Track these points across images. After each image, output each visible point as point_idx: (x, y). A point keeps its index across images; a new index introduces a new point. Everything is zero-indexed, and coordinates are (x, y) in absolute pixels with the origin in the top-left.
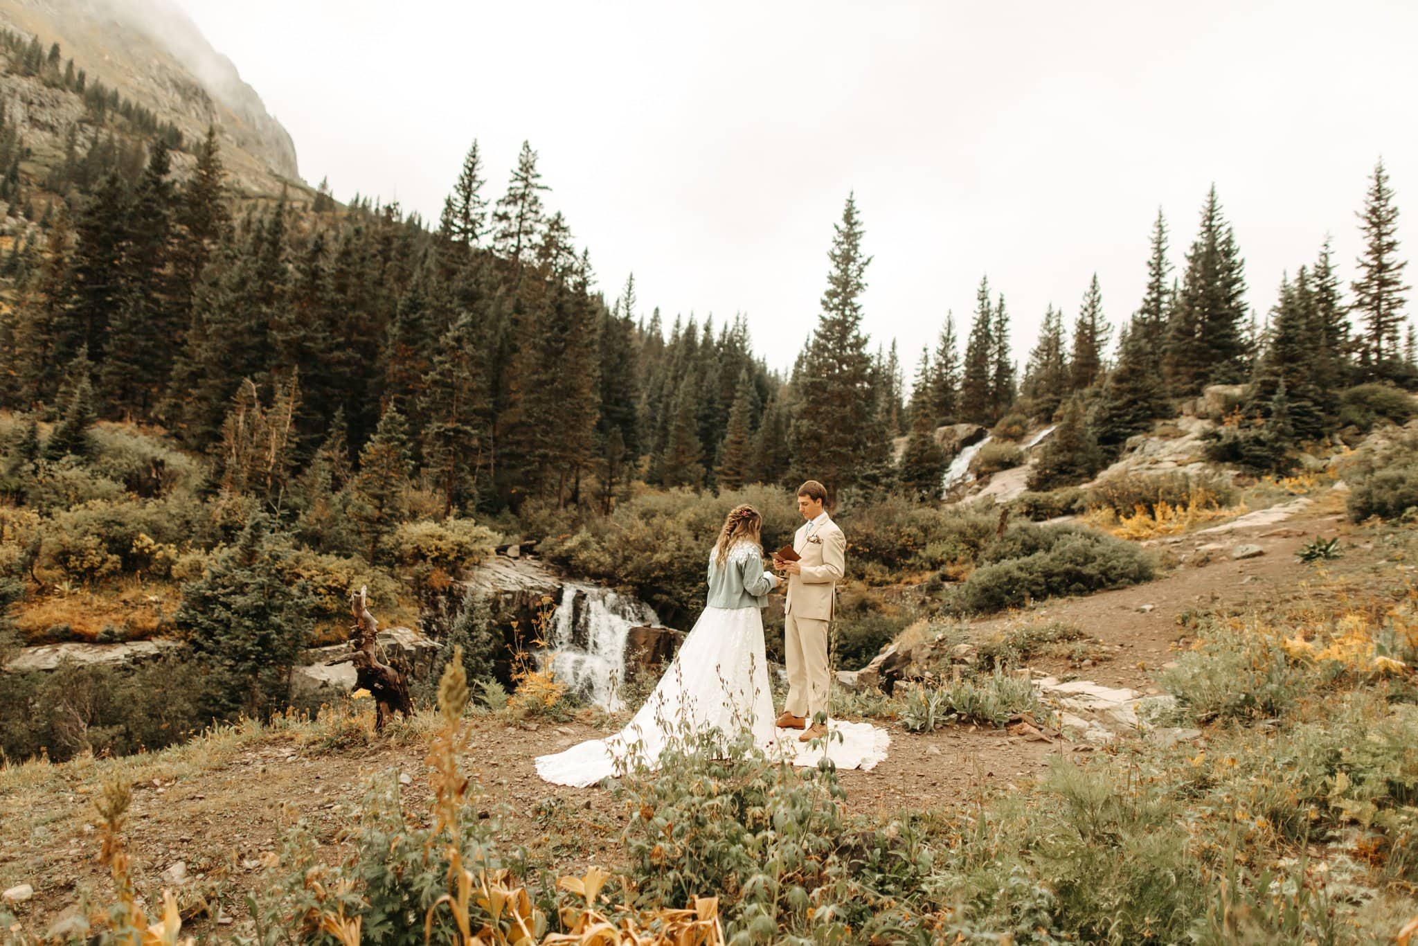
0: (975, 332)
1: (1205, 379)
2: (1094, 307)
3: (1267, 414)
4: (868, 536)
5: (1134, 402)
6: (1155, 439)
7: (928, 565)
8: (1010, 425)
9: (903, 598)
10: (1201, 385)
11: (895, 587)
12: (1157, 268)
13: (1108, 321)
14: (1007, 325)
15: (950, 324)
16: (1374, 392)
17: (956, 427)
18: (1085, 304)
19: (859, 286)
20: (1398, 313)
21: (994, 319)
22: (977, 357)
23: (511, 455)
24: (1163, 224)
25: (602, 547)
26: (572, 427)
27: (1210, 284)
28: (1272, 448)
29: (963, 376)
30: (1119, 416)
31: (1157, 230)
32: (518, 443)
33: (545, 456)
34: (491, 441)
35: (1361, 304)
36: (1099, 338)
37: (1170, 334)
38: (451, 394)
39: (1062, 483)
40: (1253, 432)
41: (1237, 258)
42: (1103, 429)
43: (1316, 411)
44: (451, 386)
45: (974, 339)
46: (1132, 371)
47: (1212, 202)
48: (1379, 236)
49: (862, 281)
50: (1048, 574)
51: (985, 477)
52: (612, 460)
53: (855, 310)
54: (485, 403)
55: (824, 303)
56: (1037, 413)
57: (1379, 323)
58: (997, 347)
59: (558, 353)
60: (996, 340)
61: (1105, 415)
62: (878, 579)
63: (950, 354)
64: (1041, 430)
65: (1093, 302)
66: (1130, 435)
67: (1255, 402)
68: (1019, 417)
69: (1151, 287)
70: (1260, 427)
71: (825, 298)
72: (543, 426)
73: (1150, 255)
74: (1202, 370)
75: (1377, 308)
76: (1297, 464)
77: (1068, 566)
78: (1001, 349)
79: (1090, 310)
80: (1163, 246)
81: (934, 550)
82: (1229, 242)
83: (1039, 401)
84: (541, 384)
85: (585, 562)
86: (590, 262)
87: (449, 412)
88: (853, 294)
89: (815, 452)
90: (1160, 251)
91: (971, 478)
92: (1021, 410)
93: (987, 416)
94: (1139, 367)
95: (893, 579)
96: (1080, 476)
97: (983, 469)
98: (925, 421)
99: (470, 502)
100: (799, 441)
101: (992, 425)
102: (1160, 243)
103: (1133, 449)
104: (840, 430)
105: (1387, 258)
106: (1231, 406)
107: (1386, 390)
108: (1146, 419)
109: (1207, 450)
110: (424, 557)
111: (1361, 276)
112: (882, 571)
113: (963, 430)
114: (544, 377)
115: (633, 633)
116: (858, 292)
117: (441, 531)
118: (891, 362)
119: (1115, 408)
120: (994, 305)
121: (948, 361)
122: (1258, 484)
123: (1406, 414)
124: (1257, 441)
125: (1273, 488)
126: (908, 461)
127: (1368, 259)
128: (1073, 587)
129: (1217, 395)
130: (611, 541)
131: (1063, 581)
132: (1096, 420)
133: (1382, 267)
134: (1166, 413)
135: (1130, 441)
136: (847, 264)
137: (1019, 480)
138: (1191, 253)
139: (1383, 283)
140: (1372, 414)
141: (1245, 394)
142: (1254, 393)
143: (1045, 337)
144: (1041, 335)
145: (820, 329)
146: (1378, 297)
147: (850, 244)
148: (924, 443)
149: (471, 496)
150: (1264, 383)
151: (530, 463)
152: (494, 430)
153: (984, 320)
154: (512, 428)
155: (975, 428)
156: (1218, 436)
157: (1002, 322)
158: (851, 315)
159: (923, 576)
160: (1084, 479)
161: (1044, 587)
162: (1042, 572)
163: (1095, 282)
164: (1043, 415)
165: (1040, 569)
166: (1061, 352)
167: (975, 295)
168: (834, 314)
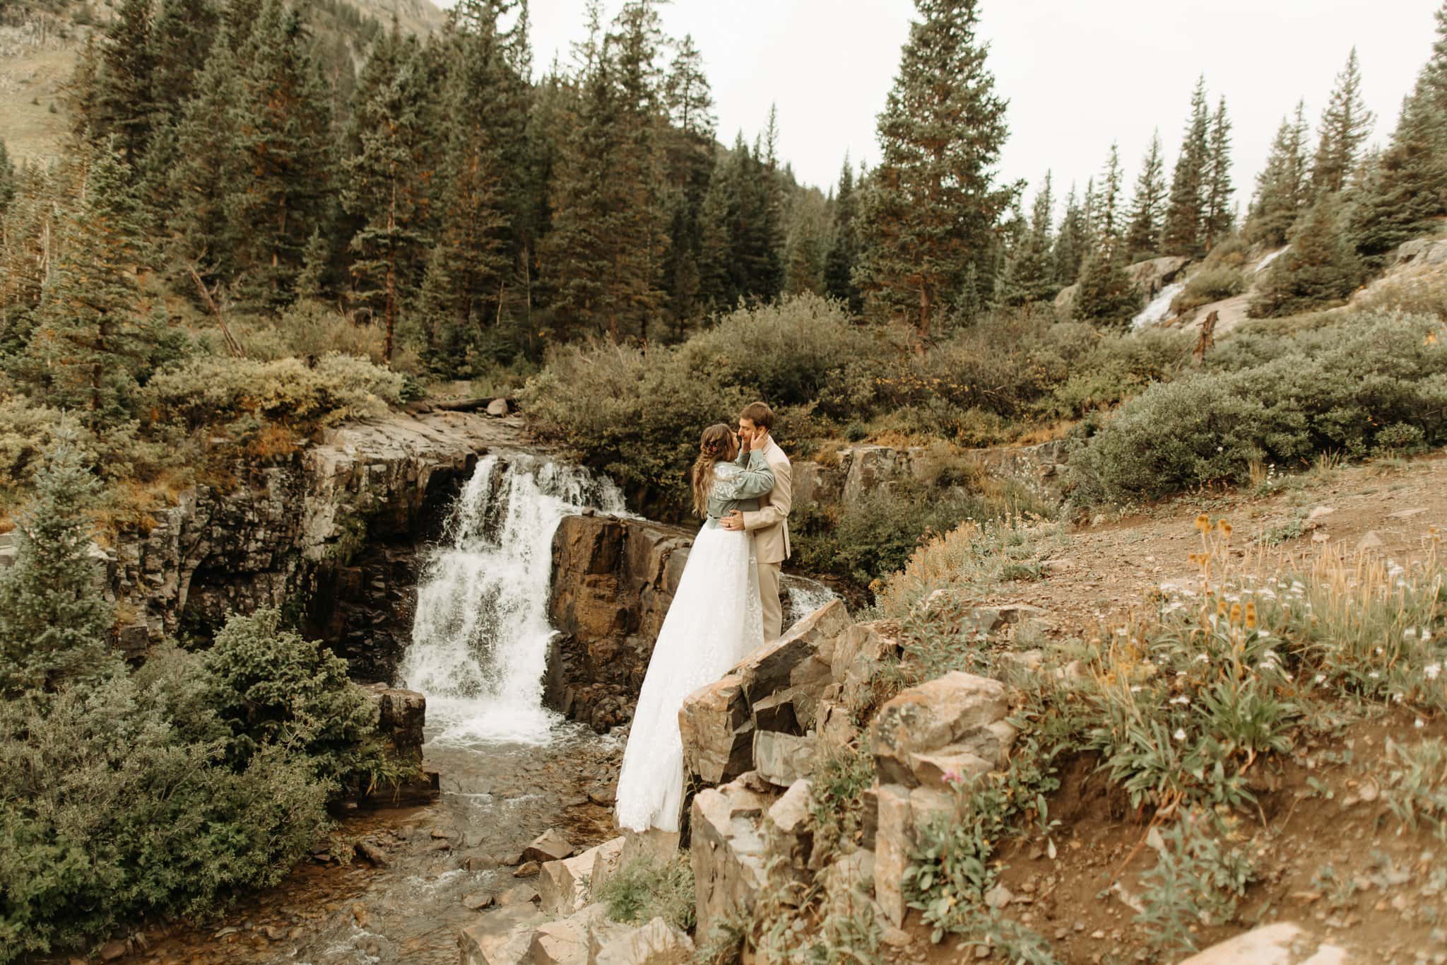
0: (1186, 146)
2: (1350, 92)
4: (972, 367)
5: (1414, 194)
6: (1444, 241)
7: (1068, 412)
8: (1226, 254)
9: (1016, 466)
11: (1005, 449)
13: (1368, 109)
14: (1229, 134)
15: (1155, 144)
17: (1156, 261)
18: (1337, 89)
21: (1212, 127)
22: (1189, 175)
29: (1169, 204)
30: (1389, 214)
36: (1354, 132)
39: (1298, 309)
42: (1363, 235)
45: (1185, 155)
46: (1412, 151)
50: (1315, 405)
51: (1190, 312)
56: (1264, 235)
58: (1214, 163)
60: (1213, 153)
61: (1368, 214)
62: (980, 435)
63: (1154, 183)
64: (1270, 252)
65: (1348, 85)
66: (1404, 239)
68: (1240, 242)
69: (1439, 48)
77: (1375, 380)
78: (1219, 163)
79: (1345, 96)
81: (1079, 387)
83: (1268, 218)
91: (1172, 316)
92: (1243, 234)
93: (1196, 247)
94: (1422, 145)
95: (1006, 434)
96: (1327, 298)
97: (1187, 301)
103: (1409, 258)
108: (1430, 215)
112: (990, 424)
113: (1164, 264)
115: (563, 525)
117: (302, 370)
119: (1383, 204)
120: (1213, 110)
121: (1153, 191)
126: (1085, 294)
128: (1383, 436)
131: (1355, 421)
132: (1353, 221)
135: (1403, 249)
137: (1237, 309)
143: (1277, 158)
144: (1271, 155)
145: (908, 43)
148: (1109, 269)
153: (1200, 128)
155: (1180, 261)
157: (1221, 131)
158: (960, 15)
159: (1056, 429)
160: (1332, 302)
161: (1303, 436)
162: (1298, 399)
163: (1352, 58)
164: (1271, 237)
165: (1294, 391)
166: (1299, 154)
167: (1189, 97)
168: (934, 15)
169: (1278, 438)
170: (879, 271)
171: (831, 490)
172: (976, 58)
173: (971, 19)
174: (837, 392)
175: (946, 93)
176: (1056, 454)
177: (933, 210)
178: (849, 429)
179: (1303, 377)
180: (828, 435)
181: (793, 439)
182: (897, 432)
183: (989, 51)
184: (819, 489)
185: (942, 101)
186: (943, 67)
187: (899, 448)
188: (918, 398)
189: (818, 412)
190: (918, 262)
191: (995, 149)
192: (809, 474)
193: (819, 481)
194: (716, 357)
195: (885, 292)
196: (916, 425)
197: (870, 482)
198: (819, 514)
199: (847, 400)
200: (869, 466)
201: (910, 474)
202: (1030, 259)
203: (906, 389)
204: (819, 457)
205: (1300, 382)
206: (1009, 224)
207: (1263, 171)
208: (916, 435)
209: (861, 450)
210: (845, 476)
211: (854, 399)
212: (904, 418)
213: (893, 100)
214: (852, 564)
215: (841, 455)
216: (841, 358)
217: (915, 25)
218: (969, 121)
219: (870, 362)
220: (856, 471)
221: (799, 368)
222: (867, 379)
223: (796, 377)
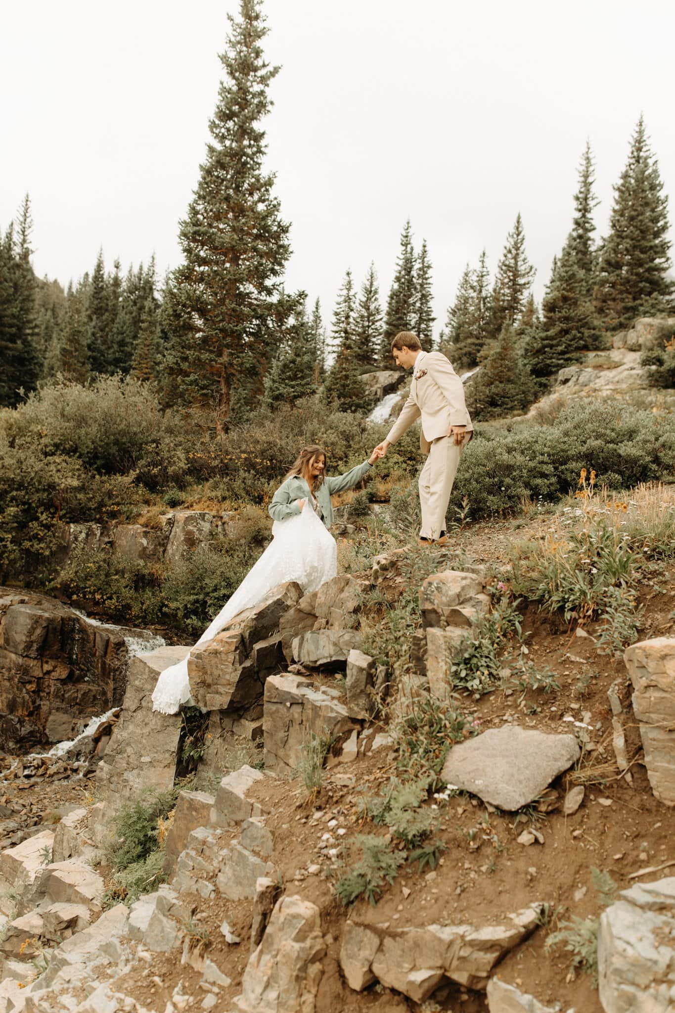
0: (398, 279)
1: (633, 312)
2: (517, 249)
5: (566, 332)
6: (589, 370)
10: (631, 317)
12: (584, 204)
13: (530, 264)
14: (430, 273)
15: (372, 275)
17: (378, 374)
18: (508, 246)
19: (262, 106)
21: (417, 266)
22: (399, 304)
24: (591, 156)
29: (384, 327)
30: (551, 346)
31: (584, 162)
36: (521, 281)
41: (662, 194)
42: (534, 361)
45: (396, 286)
46: (565, 299)
47: (641, 133)
49: (265, 100)
50: (559, 458)
53: (256, 139)
55: (213, 127)
56: (460, 357)
58: (419, 295)
60: (418, 287)
61: (537, 345)
63: (372, 307)
64: (464, 372)
65: (516, 243)
66: (562, 366)
69: (577, 223)
71: (216, 121)
73: (576, 188)
74: (630, 304)
78: (423, 296)
80: (590, 180)
82: (654, 175)
83: (462, 344)
88: (253, 116)
90: (587, 185)
94: (571, 295)
96: (512, 408)
102: (587, 176)
103: (566, 381)
108: (578, 349)
113: (385, 377)
116: (261, 115)
118: (315, 321)
119: (547, 338)
120: (417, 251)
121: (370, 315)
129: (649, 327)
132: (526, 350)
134: (596, 344)
135: (562, 374)
136: (245, 74)
138: (619, 184)
153: (408, 267)
155: (396, 375)
156: (660, 362)
157: (425, 269)
158: (250, 146)
159: (345, 497)
160: (516, 412)
161: (554, 480)
162: (549, 455)
163: (518, 222)
164: (465, 359)
165: (546, 449)
166: (483, 294)
167: (399, 239)
168: (228, 143)
169: (539, 481)
170: (185, 359)
171: (155, 549)
172: (265, 185)
173: (259, 151)
174: (155, 465)
175: (240, 211)
176: (346, 517)
177: (234, 310)
178: (167, 497)
179: (550, 441)
180: (147, 502)
181: (118, 504)
182: (210, 499)
183: (275, 181)
184: (145, 549)
185: (236, 218)
186: (237, 189)
187: (214, 513)
188: (226, 470)
189: (138, 480)
190: (220, 355)
191: (280, 264)
192: (134, 536)
193: (144, 542)
194: (37, 428)
195: (192, 377)
196: (227, 494)
197: (191, 541)
198: (147, 572)
199: (163, 472)
200: (190, 528)
201: (225, 535)
202: (293, 362)
203: (215, 463)
204: (142, 520)
205: (549, 443)
206: (294, 327)
207: (453, 306)
208: (228, 502)
209: (181, 514)
210: (167, 538)
211: (170, 470)
212: (215, 487)
213: (194, 212)
214: (180, 614)
215: (164, 519)
216: (155, 435)
217: (211, 149)
218: (258, 237)
219: (180, 439)
220: (178, 533)
221: (116, 442)
222: (180, 454)
223: (114, 450)
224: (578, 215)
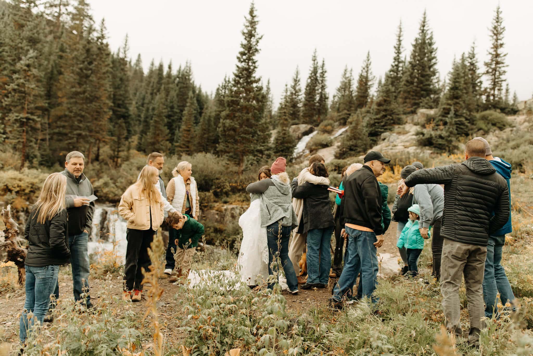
0: (310, 77)
1: (417, 105)
2: (368, 67)
3: (445, 124)
5: (385, 116)
6: (395, 134)
8: (326, 126)
10: (416, 109)
12: (398, 50)
13: (374, 75)
14: (326, 75)
15: (297, 73)
16: (491, 115)
17: (300, 126)
18: (364, 66)
19: (257, 50)
20: (503, 77)
21: (320, 71)
22: (311, 90)
23: (59, 134)
24: (402, 27)
25: (116, 186)
26: (96, 119)
27: (422, 59)
28: (447, 140)
29: (303, 100)
30: (378, 123)
31: (399, 30)
32: (64, 127)
33: (79, 135)
34: (47, 126)
35: (488, 72)
36: (369, 83)
37: (403, 83)
38: (24, 98)
39: (351, 155)
40: (438, 133)
41: (434, 46)
42: (371, 129)
43: (466, 123)
44: (24, 92)
45: (309, 81)
46: (385, 101)
47: (425, 18)
48: (497, 40)
49: (258, 48)
52: (119, 139)
53: (254, 63)
54: (43, 103)
55: (238, 58)
56: (339, 120)
57: (495, 82)
58: (320, 86)
59: (87, 77)
60: (320, 82)
61: (372, 122)
63: (297, 88)
64: (341, 128)
65: (367, 65)
66: (383, 132)
67: (440, 118)
68: (331, 121)
69: (395, 59)
70: (442, 130)
71: (239, 56)
72: (79, 118)
73: (395, 43)
74: (417, 101)
75: (494, 75)
76: (457, 148)
78: (323, 87)
79: (366, 69)
80: (401, 38)
82: (431, 38)
83: (340, 114)
84: (77, 94)
85: (106, 194)
86: (106, 25)
87: (23, 108)
88: (253, 54)
89: (233, 137)
90: (400, 41)
91: (307, 152)
92: (332, 118)
93: (315, 121)
94: (388, 99)
96: (359, 152)
97: (313, 147)
98: (285, 122)
99: (35, 159)
100: (225, 131)
101: (317, 125)
102: (400, 37)
103: (384, 139)
104: (246, 126)
105: (500, 51)
106: (429, 119)
107: (496, 114)
108: (391, 124)
109: (418, 141)
110: (10, 191)
111: (488, 59)
113: (303, 127)
114: (79, 90)
116: (256, 54)
117: (20, 176)
118: (267, 91)
119: (377, 119)
120: (320, 64)
121: (296, 92)
122: (440, 157)
123: (504, 125)
124: (441, 137)
125: (447, 159)
126: (277, 143)
127: (492, 51)
129: (423, 114)
130: (121, 182)
132: (368, 124)
133: (497, 55)
134: (399, 122)
135: (383, 135)
136: (251, 38)
137: (330, 153)
138: (414, 43)
139: (497, 63)
140: (490, 125)
141: (436, 114)
142: (439, 113)
143: (343, 82)
144: (342, 80)
145: (236, 72)
146: (495, 70)
147: (252, 27)
148: (285, 134)
149: (35, 156)
150: (444, 109)
151: (71, 138)
152: (49, 119)
153: (315, 71)
154: (59, 118)
155: (309, 126)
156: (423, 134)
157: (323, 73)
158: (252, 65)
160: (361, 154)
163: (369, 54)
164: (342, 121)
166: (351, 90)
167: (311, 58)
171: (221, 219)
172: (258, 80)
173: (256, 68)
174: (218, 188)
178: (223, 200)
180: (215, 202)
181: (207, 203)
182: (239, 201)
183: (261, 79)
184: (217, 219)
187: (240, 206)
189: (213, 194)
192: (213, 214)
193: (217, 217)
196: (245, 199)
197: (233, 217)
198: (218, 227)
199: (221, 191)
200: (233, 212)
203: (240, 187)
204: (216, 209)
207: (339, 87)
208: (245, 202)
209: (230, 207)
210: (224, 215)
211: (224, 190)
212: (240, 196)
215: (223, 208)
216: (218, 176)
217: (237, 66)
219: (226, 178)
220: (228, 213)
221: (204, 179)
222: (228, 184)
223: (203, 182)
224: (395, 55)
